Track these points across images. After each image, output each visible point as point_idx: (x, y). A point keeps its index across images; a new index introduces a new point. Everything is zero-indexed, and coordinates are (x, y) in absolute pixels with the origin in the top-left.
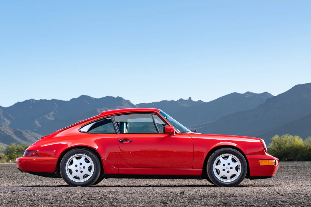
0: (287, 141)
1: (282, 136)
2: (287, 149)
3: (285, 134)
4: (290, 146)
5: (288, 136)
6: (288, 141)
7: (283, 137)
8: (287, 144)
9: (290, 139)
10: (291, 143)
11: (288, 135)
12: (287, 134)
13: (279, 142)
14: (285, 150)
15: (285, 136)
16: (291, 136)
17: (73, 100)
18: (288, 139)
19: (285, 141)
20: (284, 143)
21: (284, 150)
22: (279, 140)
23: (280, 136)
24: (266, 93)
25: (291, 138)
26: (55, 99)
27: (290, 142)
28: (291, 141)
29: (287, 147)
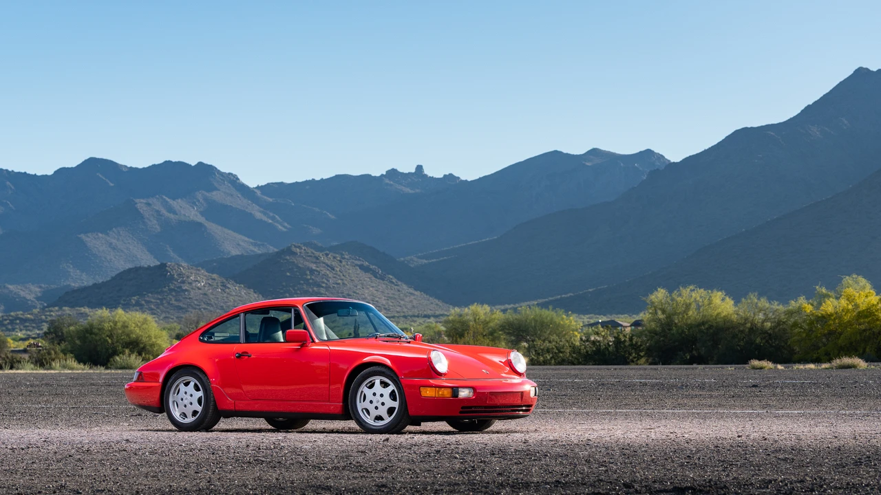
0: (690, 304)
1: (676, 292)
2: (690, 327)
3: (685, 287)
4: (699, 318)
5: (694, 290)
6: (693, 306)
7: (680, 295)
8: (690, 313)
9: (698, 298)
10: (701, 310)
11: (692, 287)
12: (690, 284)
13: (669, 309)
14: (683, 331)
15: (686, 292)
16: (702, 290)
17: (62, 172)
18: (692, 300)
19: (684, 306)
20: (681, 309)
21: (680, 331)
22: (669, 304)
23: (671, 292)
24: (648, 153)
25: (701, 297)
26: (7, 170)
27: (699, 307)
28: (700, 304)
29: (689, 322)
